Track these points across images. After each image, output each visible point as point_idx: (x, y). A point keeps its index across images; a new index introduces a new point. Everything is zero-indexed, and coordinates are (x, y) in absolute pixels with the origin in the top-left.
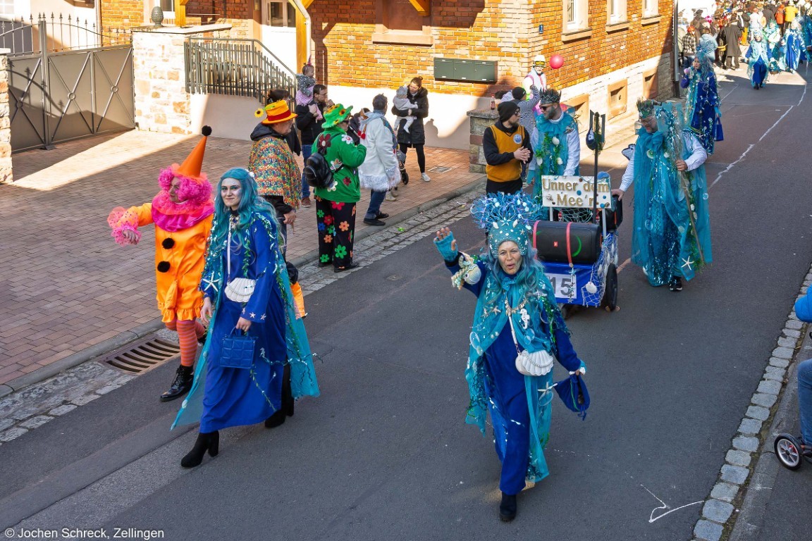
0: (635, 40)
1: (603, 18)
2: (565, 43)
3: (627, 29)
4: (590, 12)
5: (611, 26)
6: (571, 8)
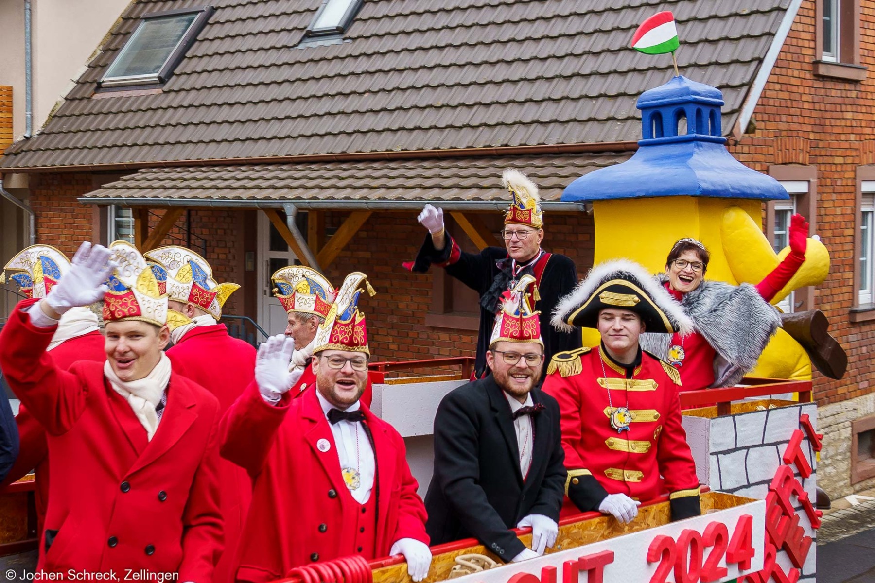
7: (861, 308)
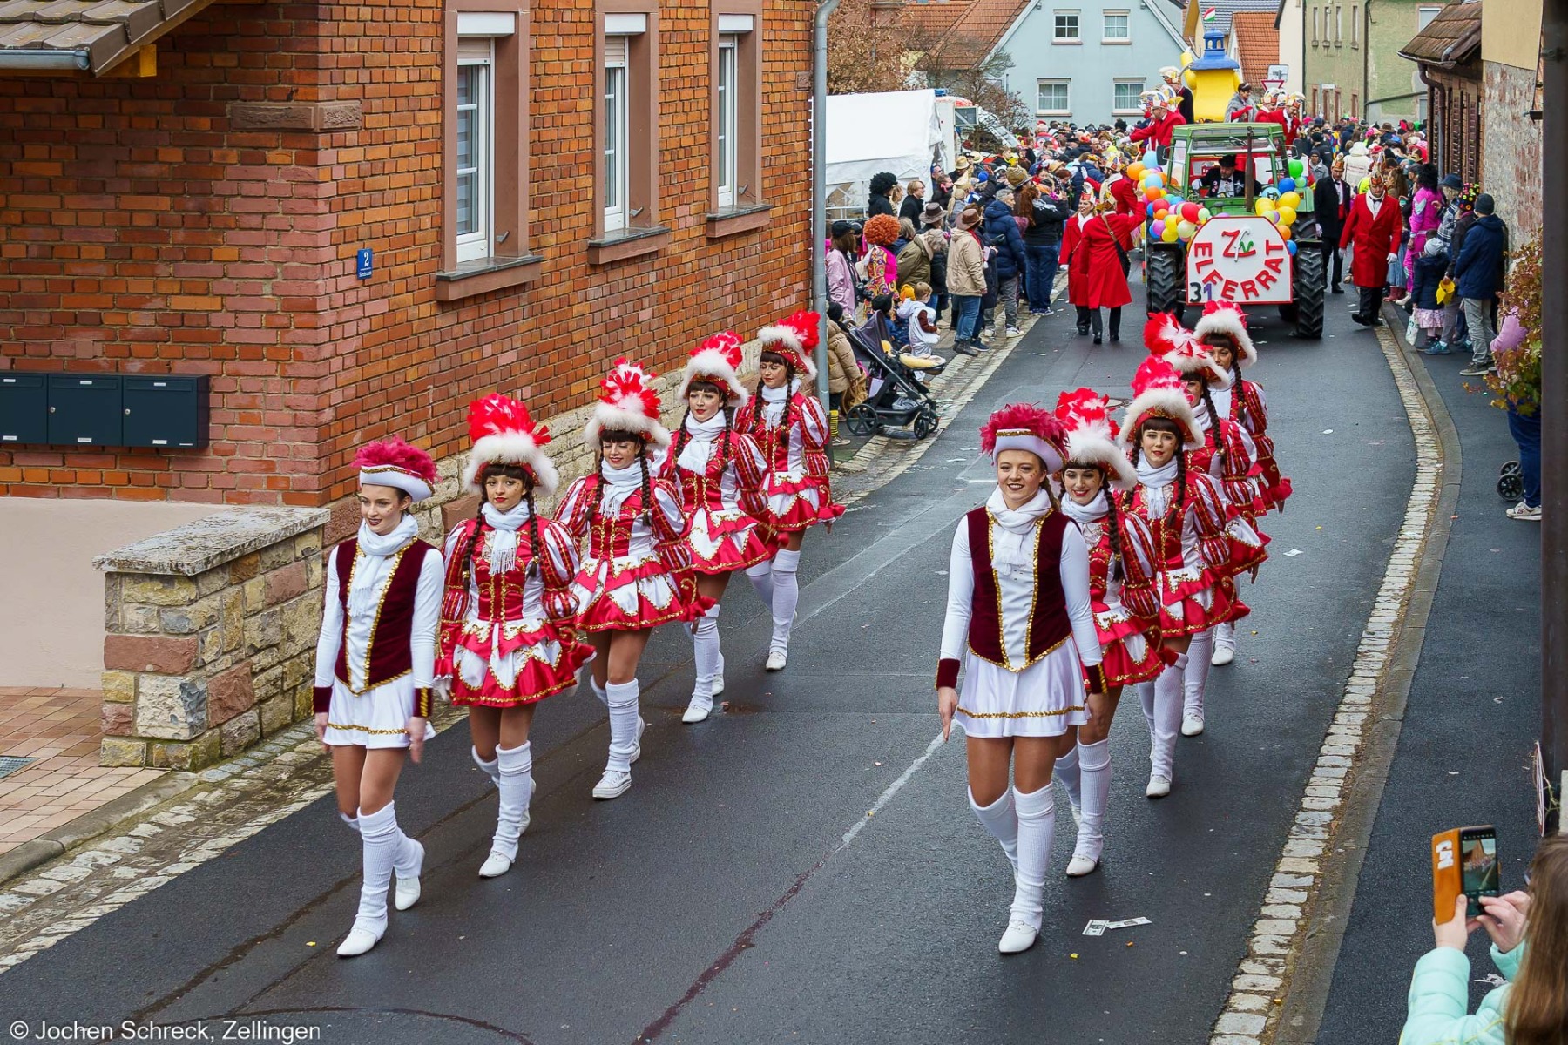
2: (448, 306)
3: (657, 254)
5: (606, 247)
7: (608, 239)
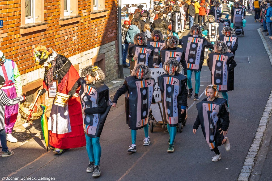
0: (86, 32)
1: (57, 13)
2: (23, 35)
3: (78, 22)
4: (46, 9)
5: (64, 20)
6: (28, 5)
7: (65, 18)
